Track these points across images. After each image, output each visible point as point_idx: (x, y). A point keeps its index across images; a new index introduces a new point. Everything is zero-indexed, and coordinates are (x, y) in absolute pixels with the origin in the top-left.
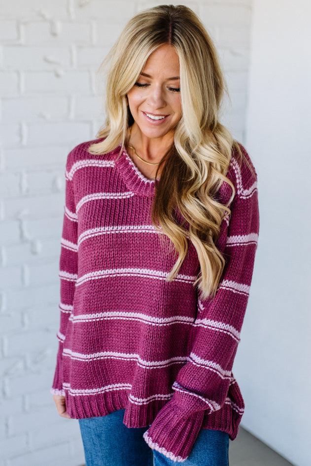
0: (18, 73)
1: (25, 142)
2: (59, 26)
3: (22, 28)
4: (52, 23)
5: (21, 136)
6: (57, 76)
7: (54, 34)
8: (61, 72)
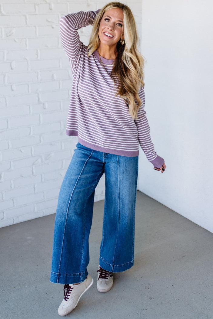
0: (35, 26)
1: (39, 58)
2: (53, 6)
3: (36, 6)
4: (50, 4)
5: (37, 55)
6: (53, 28)
7: (51, 9)
8: (54, 26)
